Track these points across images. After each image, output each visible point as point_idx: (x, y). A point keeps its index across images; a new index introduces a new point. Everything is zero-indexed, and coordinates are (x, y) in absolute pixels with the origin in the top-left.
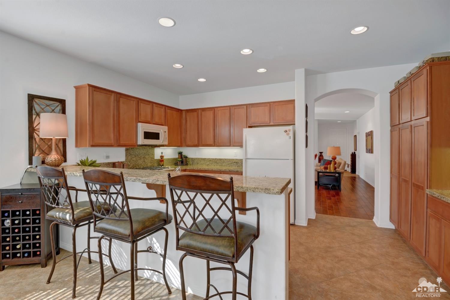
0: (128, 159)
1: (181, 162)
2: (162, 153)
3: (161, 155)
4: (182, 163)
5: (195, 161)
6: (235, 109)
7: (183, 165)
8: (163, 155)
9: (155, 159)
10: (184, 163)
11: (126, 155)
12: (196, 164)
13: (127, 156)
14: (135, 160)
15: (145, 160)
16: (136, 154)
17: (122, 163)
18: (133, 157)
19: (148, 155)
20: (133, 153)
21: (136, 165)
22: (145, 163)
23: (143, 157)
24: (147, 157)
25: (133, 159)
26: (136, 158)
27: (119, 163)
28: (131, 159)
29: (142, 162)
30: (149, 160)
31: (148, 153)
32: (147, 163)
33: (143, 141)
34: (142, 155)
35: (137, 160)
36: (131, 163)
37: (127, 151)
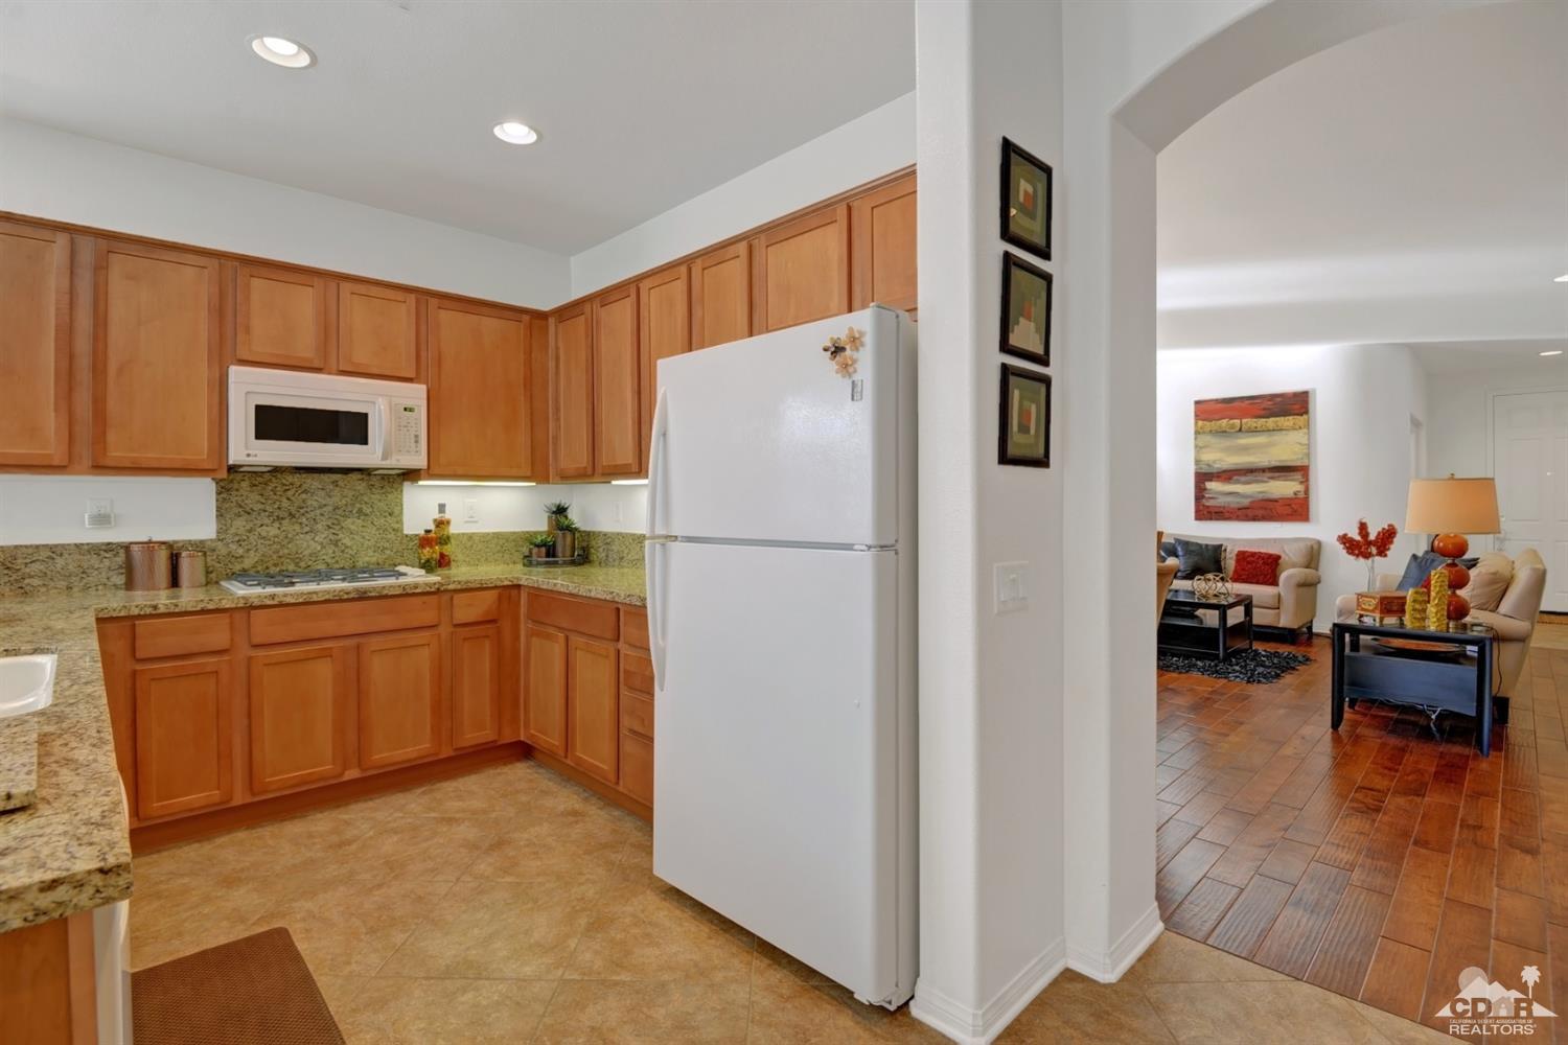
0: (233, 530)
1: (543, 550)
2: (442, 508)
3: (437, 516)
4: (548, 555)
5: (613, 547)
6: (706, 271)
7: (556, 563)
8: (447, 516)
9: (405, 532)
10: (560, 555)
11: (220, 515)
12: (617, 563)
13: (222, 516)
14: (275, 537)
15: (337, 535)
16: (279, 508)
17: (163, 547)
18: (259, 523)
19: (362, 517)
20: (262, 506)
21: (280, 557)
22: (343, 551)
23: (329, 524)
24: (353, 523)
25: (259, 530)
26: (279, 528)
27: (149, 546)
28: (250, 531)
29: (322, 544)
30: (363, 538)
31: (358, 505)
32: (351, 552)
33: (245, 447)
34: (322, 515)
35: (290, 536)
36: (249, 550)
37: (222, 496)
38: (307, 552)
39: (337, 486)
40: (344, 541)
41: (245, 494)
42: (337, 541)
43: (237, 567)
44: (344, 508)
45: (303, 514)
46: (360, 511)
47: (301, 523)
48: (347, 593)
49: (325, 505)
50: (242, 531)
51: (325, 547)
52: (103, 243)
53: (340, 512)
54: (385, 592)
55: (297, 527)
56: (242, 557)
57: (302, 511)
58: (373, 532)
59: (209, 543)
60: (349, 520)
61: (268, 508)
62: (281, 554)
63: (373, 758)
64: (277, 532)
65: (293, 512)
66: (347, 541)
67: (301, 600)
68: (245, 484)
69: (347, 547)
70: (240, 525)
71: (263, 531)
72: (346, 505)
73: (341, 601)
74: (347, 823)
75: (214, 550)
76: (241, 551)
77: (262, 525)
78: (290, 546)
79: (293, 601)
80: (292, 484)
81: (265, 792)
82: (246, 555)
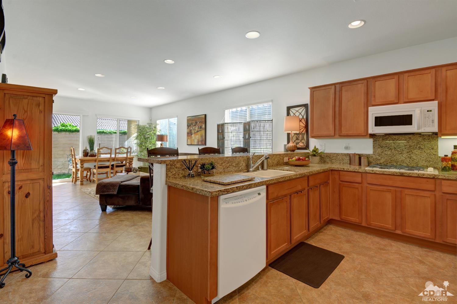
3: (453, 150)
9: (438, 155)
15: (411, 155)
16: (391, 146)
17: (357, 155)
18: (385, 150)
19: (420, 150)
20: (386, 145)
21: (392, 161)
22: (413, 161)
23: (408, 151)
24: (417, 151)
25: (385, 152)
26: (391, 152)
27: (355, 155)
28: (382, 152)
29: (405, 157)
30: (421, 157)
31: (419, 145)
32: (416, 161)
33: (373, 129)
34: (405, 148)
35: (394, 154)
36: (382, 158)
37: (375, 142)
38: (400, 160)
39: (411, 139)
40: (413, 157)
41: (381, 142)
42: (411, 157)
43: (379, 162)
44: (413, 146)
45: (399, 148)
46: (420, 147)
47: (398, 151)
48: (396, 173)
49: (406, 145)
50: (380, 152)
51: (406, 159)
52: (341, 85)
53: (412, 148)
54: (410, 175)
55: (397, 152)
56: (380, 159)
57: (398, 147)
58: (425, 155)
59: (371, 155)
60: (416, 151)
61: (387, 146)
62: (391, 160)
63: (406, 230)
64: (390, 153)
65: (395, 147)
66: (414, 157)
67: (381, 173)
68: (381, 139)
69: (414, 159)
70: (379, 150)
71: (386, 153)
72: (414, 145)
73: (394, 175)
74: (391, 245)
75: (372, 157)
76: (379, 158)
77: (386, 151)
78: (394, 157)
79: (378, 173)
80: (395, 139)
81: (370, 225)
82: (381, 159)
